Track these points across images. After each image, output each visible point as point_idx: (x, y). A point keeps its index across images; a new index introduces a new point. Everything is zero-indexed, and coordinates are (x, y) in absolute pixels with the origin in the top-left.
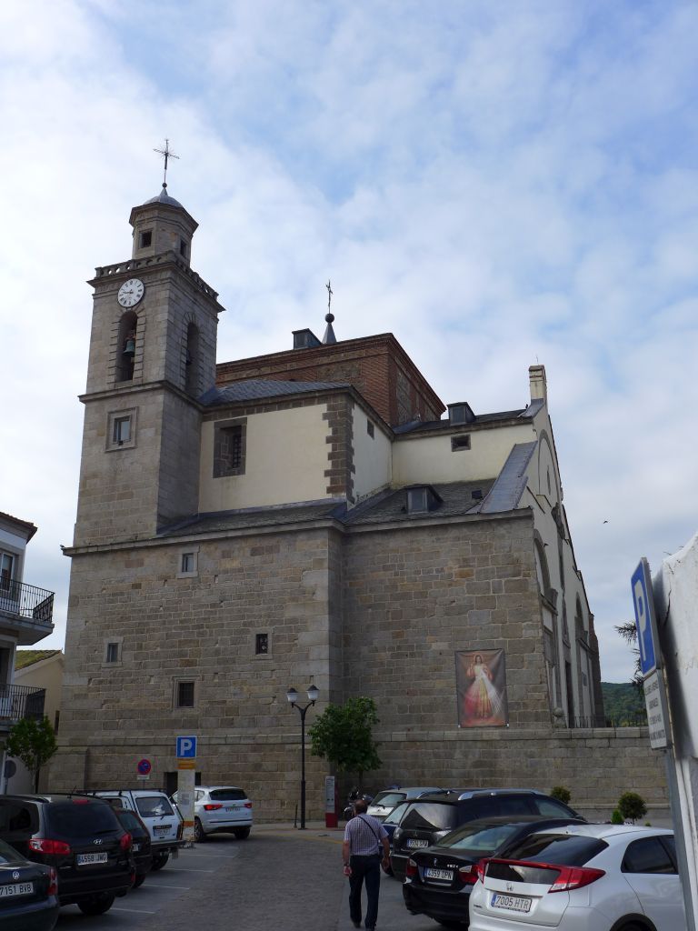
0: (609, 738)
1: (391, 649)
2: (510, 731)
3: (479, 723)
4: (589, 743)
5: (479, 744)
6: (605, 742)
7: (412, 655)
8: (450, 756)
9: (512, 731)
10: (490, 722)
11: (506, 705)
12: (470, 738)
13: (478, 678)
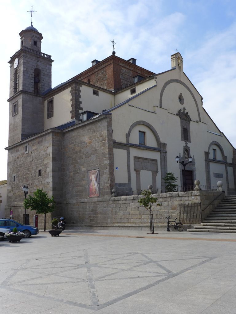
0: (125, 200)
1: (73, 171)
2: (100, 198)
3: (93, 196)
4: (120, 202)
5: (93, 203)
6: (124, 202)
7: (78, 173)
8: (86, 208)
9: (101, 199)
10: (96, 195)
11: (100, 189)
12: (90, 201)
13: (93, 180)
